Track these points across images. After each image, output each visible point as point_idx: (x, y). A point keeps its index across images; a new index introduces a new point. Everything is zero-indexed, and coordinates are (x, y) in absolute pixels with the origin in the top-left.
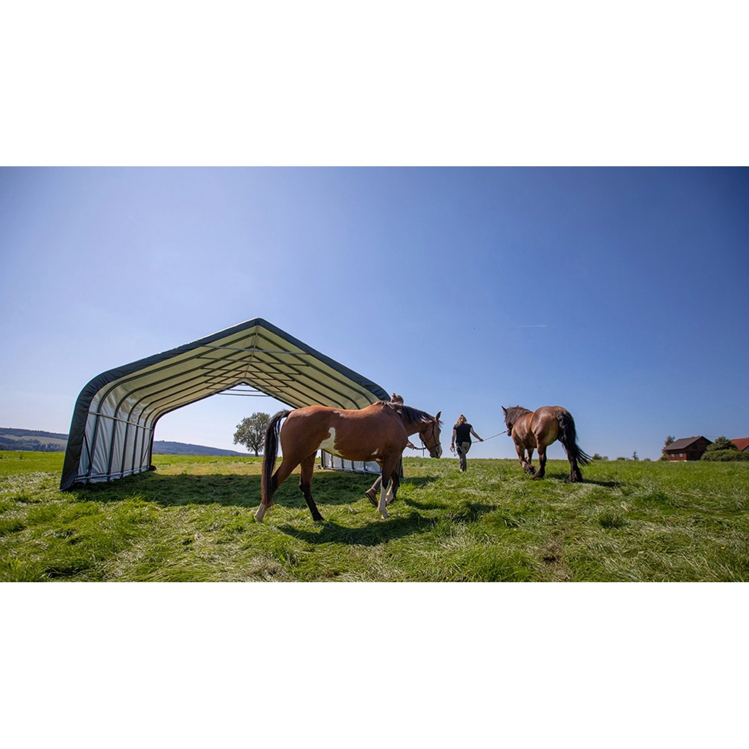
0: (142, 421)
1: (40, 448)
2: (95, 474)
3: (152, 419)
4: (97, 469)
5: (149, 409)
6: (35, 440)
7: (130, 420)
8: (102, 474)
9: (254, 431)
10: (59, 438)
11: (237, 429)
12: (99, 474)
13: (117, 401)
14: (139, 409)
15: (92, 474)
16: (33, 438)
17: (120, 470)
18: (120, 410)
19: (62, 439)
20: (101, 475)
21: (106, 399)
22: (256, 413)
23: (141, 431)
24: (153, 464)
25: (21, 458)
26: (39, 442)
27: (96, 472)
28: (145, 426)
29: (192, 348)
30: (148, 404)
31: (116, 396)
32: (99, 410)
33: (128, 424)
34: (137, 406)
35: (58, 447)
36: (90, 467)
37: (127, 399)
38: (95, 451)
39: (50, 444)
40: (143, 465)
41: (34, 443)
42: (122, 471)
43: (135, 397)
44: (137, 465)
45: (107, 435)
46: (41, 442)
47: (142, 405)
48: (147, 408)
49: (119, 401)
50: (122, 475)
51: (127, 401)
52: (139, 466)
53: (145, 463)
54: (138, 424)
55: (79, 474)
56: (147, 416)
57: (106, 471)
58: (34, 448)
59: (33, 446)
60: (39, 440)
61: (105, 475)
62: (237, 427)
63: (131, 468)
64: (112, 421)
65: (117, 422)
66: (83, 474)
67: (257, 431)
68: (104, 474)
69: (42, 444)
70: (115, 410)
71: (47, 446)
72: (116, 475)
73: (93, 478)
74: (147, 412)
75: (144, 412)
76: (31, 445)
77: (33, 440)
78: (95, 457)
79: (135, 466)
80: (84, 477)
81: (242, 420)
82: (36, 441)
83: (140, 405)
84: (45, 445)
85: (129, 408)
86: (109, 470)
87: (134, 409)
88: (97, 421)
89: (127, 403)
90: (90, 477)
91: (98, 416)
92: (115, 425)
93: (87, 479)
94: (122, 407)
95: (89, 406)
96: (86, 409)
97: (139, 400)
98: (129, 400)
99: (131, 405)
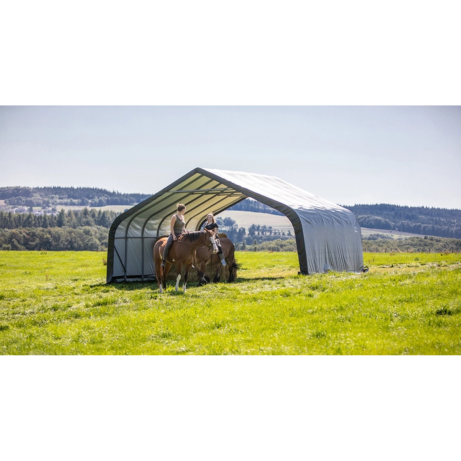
26: (234, 222)
29: (160, 195)
35: (268, 234)
41: (226, 225)
46: (237, 223)
60: (233, 219)
69: (239, 227)
82: (229, 222)
84: (244, 230)
85: (154, 227)
86: (143, 272)
87: (161, 226)
88: (126, 241)
89: (151, 224)
90: (125, 277)
91: (126, 238)
92: (143, 241)
93: (124, 278)
94: (147, 228)
95: (114, 236)
96: (113, 238)
97: (161, 219)
98: (152, 222)
99: (156, 224)
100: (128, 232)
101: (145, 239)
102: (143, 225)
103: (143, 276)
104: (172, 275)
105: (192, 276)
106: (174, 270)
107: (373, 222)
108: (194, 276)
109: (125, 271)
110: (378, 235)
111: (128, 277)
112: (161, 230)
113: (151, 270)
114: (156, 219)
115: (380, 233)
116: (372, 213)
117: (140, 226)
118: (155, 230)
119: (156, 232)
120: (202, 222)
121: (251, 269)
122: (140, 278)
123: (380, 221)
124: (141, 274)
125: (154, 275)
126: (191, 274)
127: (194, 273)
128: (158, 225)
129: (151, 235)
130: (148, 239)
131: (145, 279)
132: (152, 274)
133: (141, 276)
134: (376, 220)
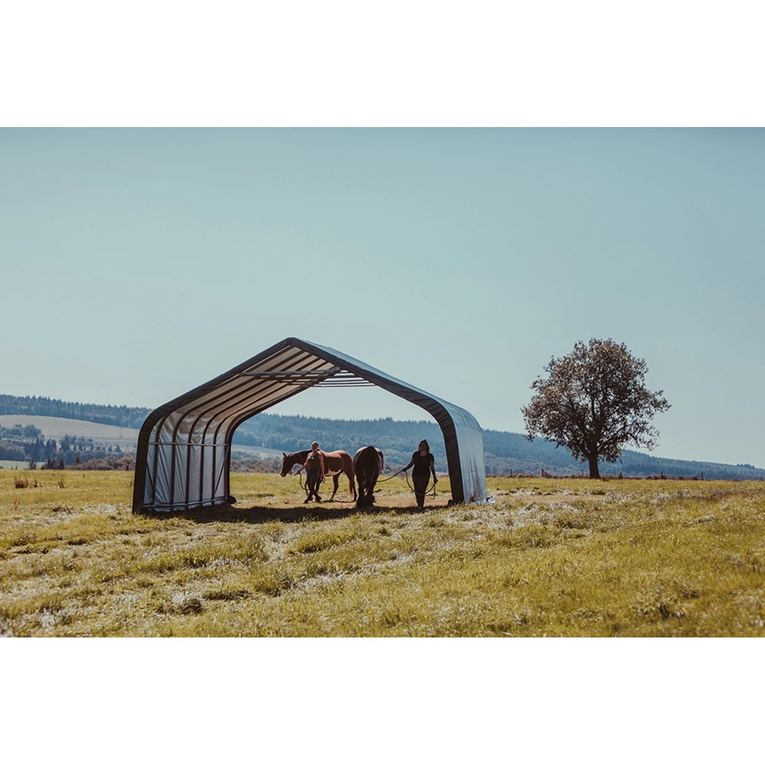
0: (210, 436)
1: (42, 451)
2: (158, 503)
3: (225, 430)
4: (160, 498)
5: (217, 420)
6: (28, 428)
7: (192, 441)
8: (165, 503)
9: (584, 400)
10: (86, 418)
11: (535, 393)
12: (162, 503)
13: (173, 427)
14: (200, 426)
15: (155, 503)
16: (24, 421)
17: (184, 501)
18: (178, 433)
19: (96, 420)
20: (165, 505)
21: (163, 426)
22: (587, 344)
23: (208, 451)
24: (232, 493)
25: (62, 486)
26: (39, 432)
27: (159, 501)
28: (215, 443)
30: (212, 417)
31: (172, 420)
32: (157, 441)
33: (189, 446)
34: (198, 423)
35: (88, 449)
36: (153, 496)
37: (184, 420)
38: (157, 480)
39: (67, 437)
40: (216, 496)
41: (27, 435)
42: (187, 501)
43: (193, 416)
44: (207, 494)
45: (166, 462)
46: (44, 432)
47: (205, 420)
48: (213, 421)
49: (175, 424)
50: (187, 506)
51: (185, 422)
52: (210, 496)
53: (220, 492)
54: (203, 443)
55: (145, 503)
56: (215, 429)
57: (168, 501)
58: (27, 452)
59: (26, 445)
60: (38, 426)
61: (168, 505)
62: (534, 385)
63: (198, 499)
64: (170, 447)
65: (176, 446)
66: (148, 502)
67: (593, 397)
68: (167, 503)
69: (46, 439)
70: (172, 434)
71: (59, 446)
72: (181, 506)
73: (157, 507)
74: (215, 424)
75: (210, 426)
76: (19, 444)
77: (24, 426)
78: (157, 486)
79: (203, 496)
80: (149, 506)
81: (547, 365)
82: (32, 432)
83: (201, 421)
84: (54, 442)
85: (187, 428)
94: (179, 429)
95: (148, 440)
96: (146, 443)
100: (160, 436)
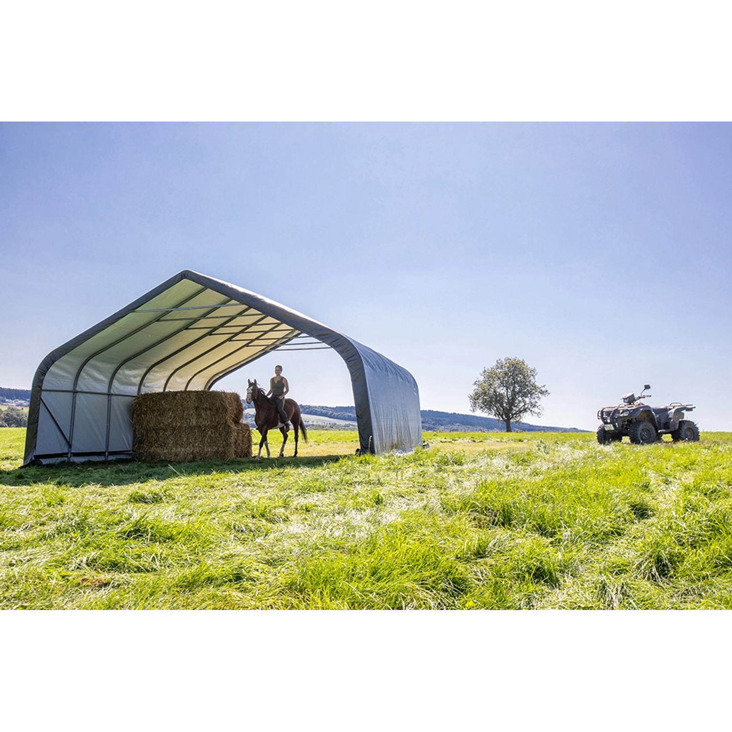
9: (502, 391)
11: (476, 387)
22: (503, 360)
67: (507, 388)
85: (131, 380)
86: (107, 446)
87: (144, 381)
88: (74, 398)
89: (125, 375)
90: (69, 455)
91: (74, 392)
92: (109, 401)
93: (67, 457)
94: (118, 380)
95: (42, 386)
96: (40, 389)
97: (145, 370)
98: (127, 372)
99: (135, 377)
100: (80, 382)
101: (114, 398)
102: (110, 375)
103: (107, 454)
104: (154, 452)
105: (185, 454)
106: (158, 445)
107: (347, 417)
108: (188, 454)
109: (70, 446)
110: (350, 424)
111: (76, 455)
112: (144, 386)
113: (125, 443)
114: (134, 369)
115: (351, 423)
116: (346, 412)
117: (105, 376)
118: (134, 384)
119: (135, 389)
120: (211, 382)
121: (274, 443)
122: (103, 457)
123: (351, 416)
124: (104, 451)
125: (130, 451)
126: (183, 450)
127: (188, 448)
128: (139, 379)
129: (127, 393)
130: (119, 397)
131: (111, 458)
132: (127, 450)
133: (105, 452)
134: (349, 415)
